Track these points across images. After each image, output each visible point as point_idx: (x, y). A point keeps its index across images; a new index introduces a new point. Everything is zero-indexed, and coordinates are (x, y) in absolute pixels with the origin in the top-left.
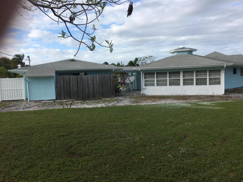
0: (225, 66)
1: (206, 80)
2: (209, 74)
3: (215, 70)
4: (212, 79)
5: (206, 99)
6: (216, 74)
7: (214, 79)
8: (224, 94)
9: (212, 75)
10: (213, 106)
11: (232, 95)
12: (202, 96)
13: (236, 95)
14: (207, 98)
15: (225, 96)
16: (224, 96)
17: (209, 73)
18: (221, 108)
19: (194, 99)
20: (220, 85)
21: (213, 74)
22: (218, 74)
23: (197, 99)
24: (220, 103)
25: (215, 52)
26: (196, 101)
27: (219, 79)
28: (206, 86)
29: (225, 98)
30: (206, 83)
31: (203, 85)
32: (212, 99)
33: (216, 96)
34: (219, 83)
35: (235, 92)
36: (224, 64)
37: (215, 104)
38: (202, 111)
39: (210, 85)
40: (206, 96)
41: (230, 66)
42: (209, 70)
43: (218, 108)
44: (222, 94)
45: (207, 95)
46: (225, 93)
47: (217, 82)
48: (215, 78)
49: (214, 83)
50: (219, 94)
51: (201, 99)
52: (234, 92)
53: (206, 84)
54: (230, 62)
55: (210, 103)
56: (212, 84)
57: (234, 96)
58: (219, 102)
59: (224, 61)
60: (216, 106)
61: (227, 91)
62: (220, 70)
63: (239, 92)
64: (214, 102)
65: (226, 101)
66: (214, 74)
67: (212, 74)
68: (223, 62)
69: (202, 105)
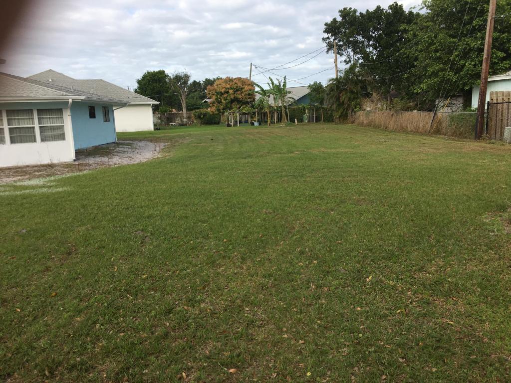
0: (70, 101)
1: (34, 132)
2: (38, 118)
3: (51, 109)
4: (46, 130)
5: (37, 173)
6: (54, 118)
7: (50, 128)
8: (75, 159)
9: (46, 120)
10: (50, 187)
11: (91, 160)
12: (28, 166)
13: (98, 159)
14: (40, 171)
15: (76, 163)
16: (74, 163)
17: (38, 116)
18: (66, 189)
19: (8, 176)
20: (64, 141)
21: (47, 118)
22: (58, 118)
23: (17, 176)
24: (66, 178)
25: (51, 70)
26: (13, 179)
27: (61, 129)
28: (35, 144)
29: (77, 167)
30: (33, 139)
31: (27, 142)
32: (49, 171)
33: (59, 166)
34: (62, 137)
35: (97, 155)
36: (67, 97)
37: (54, 181)
38: (25, 201)
39: (43, 143)
40: (36, 166)
41: (80, 101)
42: (38, 110)
43: (60, 190)
44: (71, 161)
45: (39, 163)
46: (76, 157)
47: (58, 135)
48: (53, 126)
49: (51, 137)
50: (65, 161)
51: (26, 173)
52: (94, 155)
53: (35, 141)
54: (80, 93)
55: (44, 181)
56: (48, 141)
57: (93, 162)
58: (64, 176)
59: (68, 91)
60: (56, 186)
61: (81, 152)
62: (62, 109)
63: (103, 154)
64: (52, 178)
65: (78, 174)
66: (50, 118)
67: (45, 118)
68: (67, 94)
69: (26, 188)
